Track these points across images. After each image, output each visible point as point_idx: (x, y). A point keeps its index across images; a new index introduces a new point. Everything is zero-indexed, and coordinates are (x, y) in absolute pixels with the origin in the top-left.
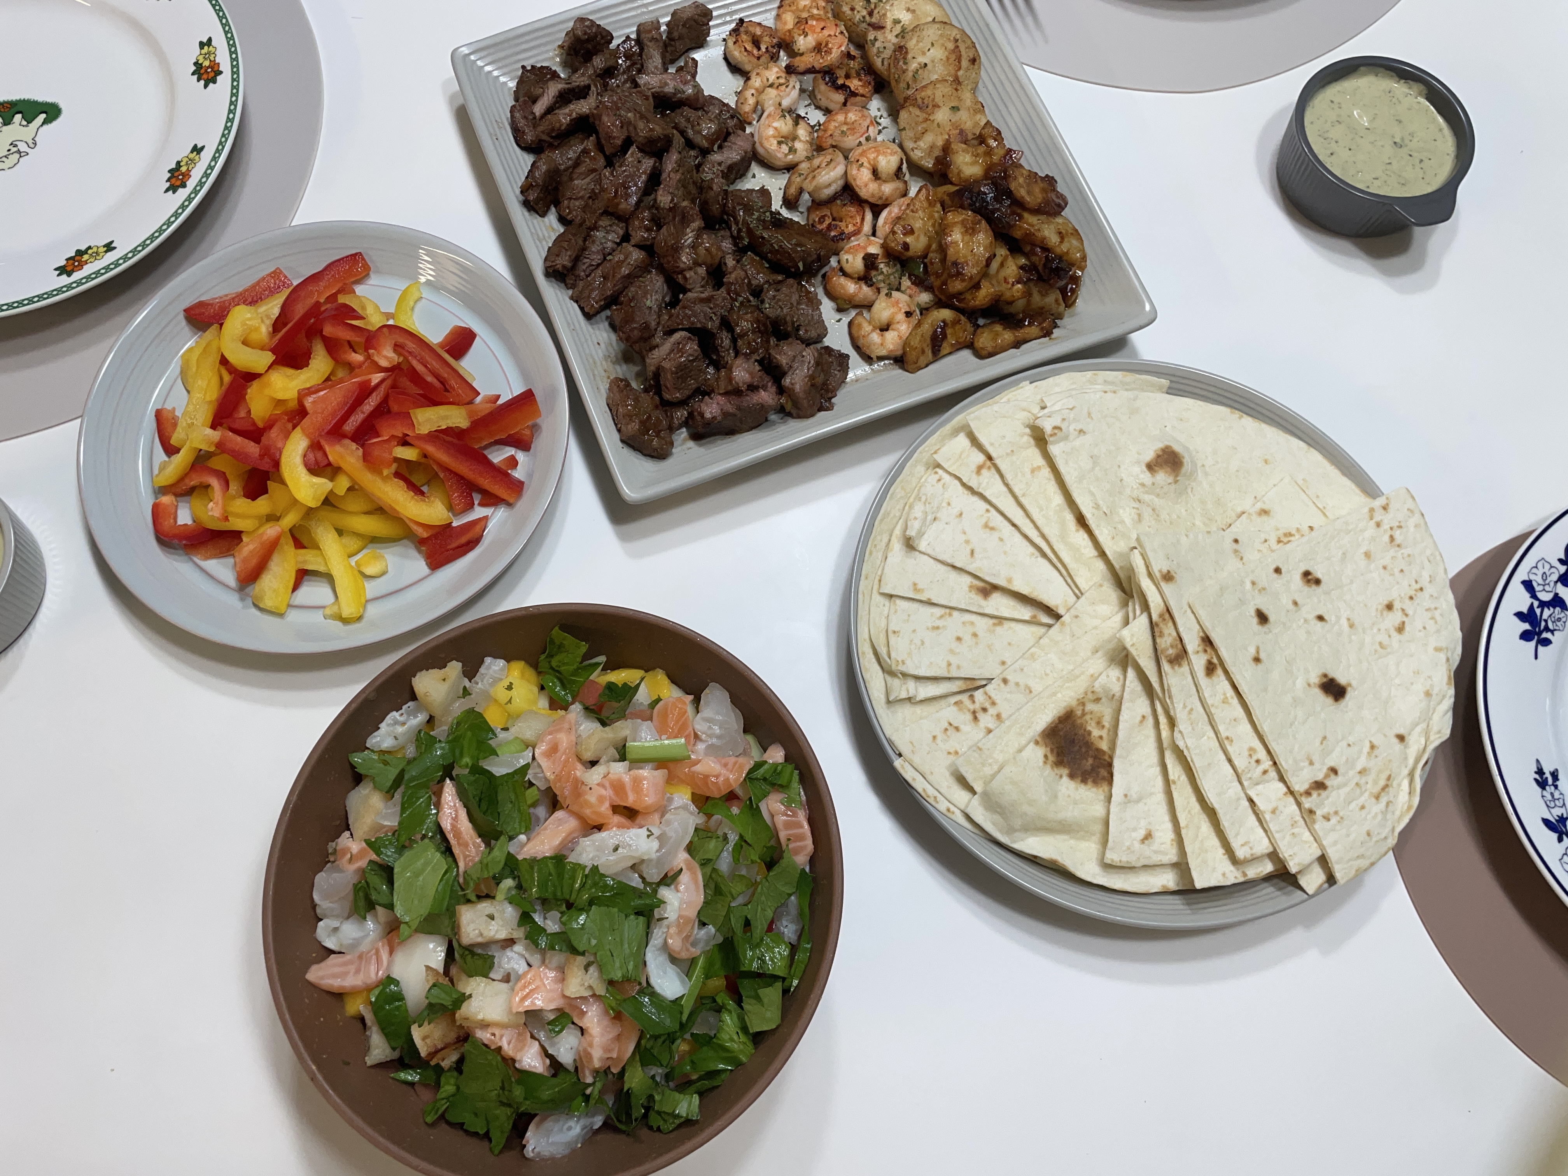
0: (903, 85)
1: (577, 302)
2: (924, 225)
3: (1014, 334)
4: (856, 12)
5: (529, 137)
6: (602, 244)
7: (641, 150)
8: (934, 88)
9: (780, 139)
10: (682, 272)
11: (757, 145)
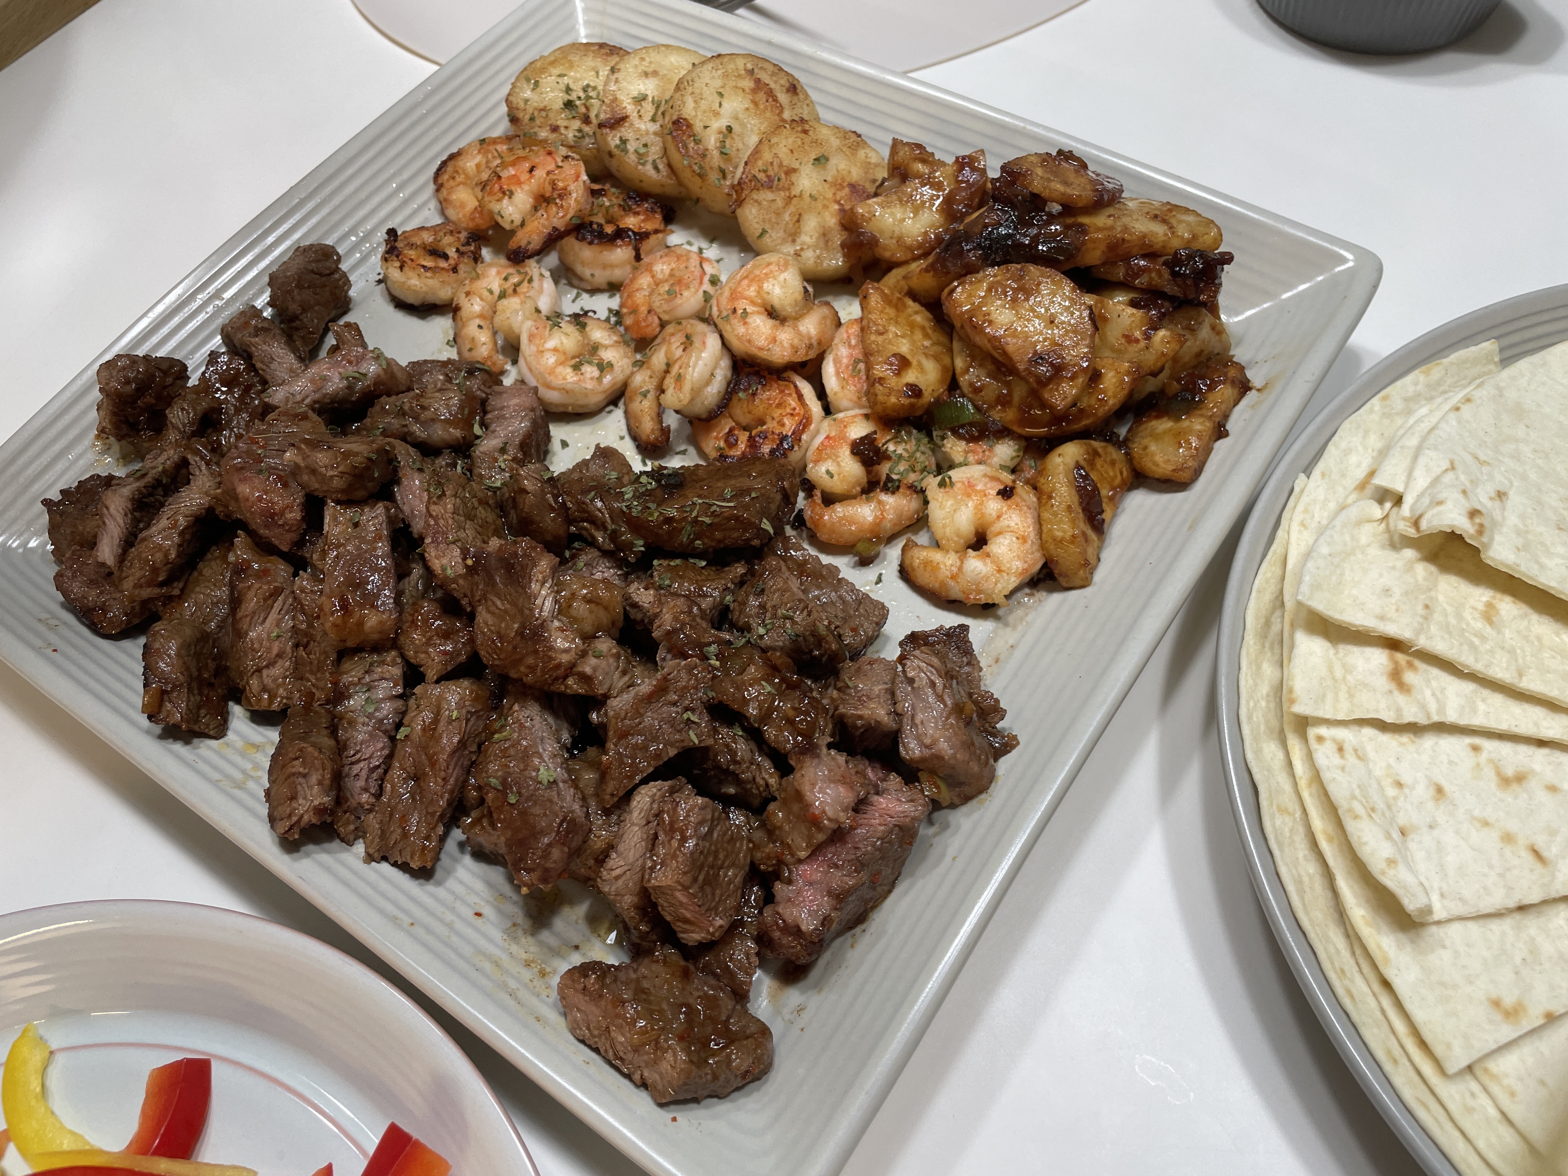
0: (713, 177)
1: (385, 859)
2: (913, 342)
3: (1202, 416)
4: (563, 130)
5: (116, 613)
6: (370, 716)
7: (347, 502)
8: (771, 147)
9: (573, 362)
10: (570, 669)
11: (544, 393)
